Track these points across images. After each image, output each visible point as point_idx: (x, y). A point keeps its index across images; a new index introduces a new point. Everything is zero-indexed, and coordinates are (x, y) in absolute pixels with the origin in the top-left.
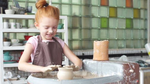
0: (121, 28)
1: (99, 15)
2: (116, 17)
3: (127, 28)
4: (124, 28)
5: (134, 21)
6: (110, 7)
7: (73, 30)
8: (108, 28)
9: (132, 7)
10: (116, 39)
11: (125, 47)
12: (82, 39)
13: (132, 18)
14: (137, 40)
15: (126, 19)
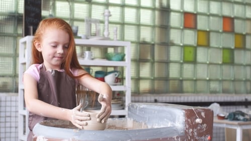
0: (215, 62)
1: (181, 42)
2: (208, 46)
3: (224, 63)
4: (220, 63)
5: (236, 53)
6: (199, 31)
7: (141, 63)
8: (194, 62)
9: (232, 31)
10: (208, 79)
11: (221, 91)
12: (154, 77)
13: (233, 47)
14: (240, 81)
15: (224, 49)
